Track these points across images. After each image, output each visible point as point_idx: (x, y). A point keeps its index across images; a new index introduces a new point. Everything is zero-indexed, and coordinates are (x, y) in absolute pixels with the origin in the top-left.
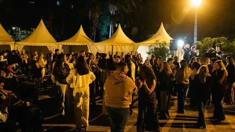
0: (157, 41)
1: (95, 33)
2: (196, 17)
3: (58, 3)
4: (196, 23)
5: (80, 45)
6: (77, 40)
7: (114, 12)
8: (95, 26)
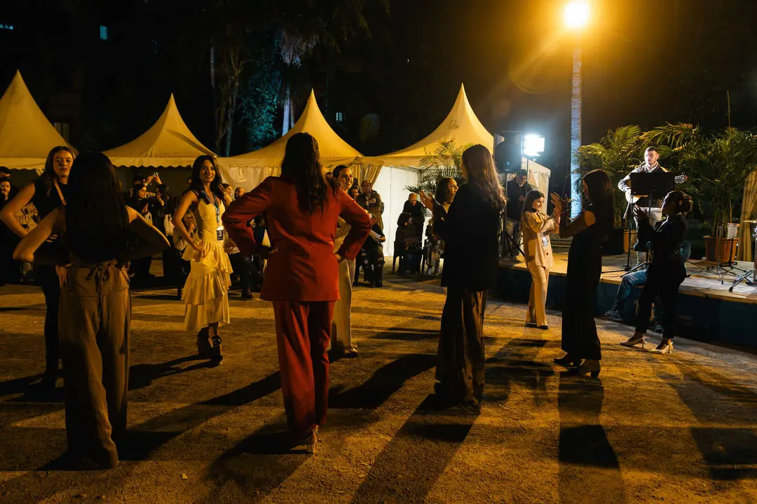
0: (446, 145)
1: (229, 129)
2: (577, 70)
3: (103, 32)
4: (577, 91)
5: (165, 165)
6: (154, 149)
7: (298, 59)
8: (228, 106)
